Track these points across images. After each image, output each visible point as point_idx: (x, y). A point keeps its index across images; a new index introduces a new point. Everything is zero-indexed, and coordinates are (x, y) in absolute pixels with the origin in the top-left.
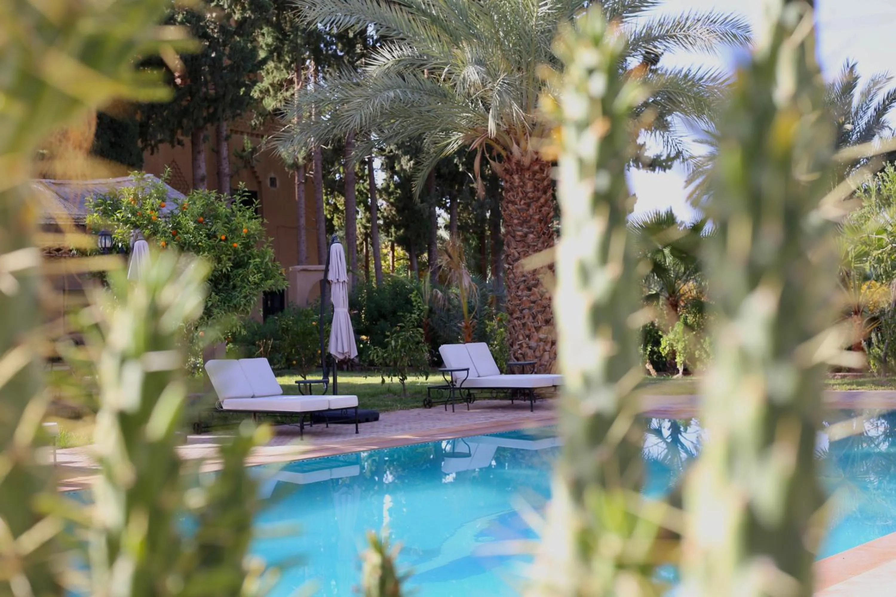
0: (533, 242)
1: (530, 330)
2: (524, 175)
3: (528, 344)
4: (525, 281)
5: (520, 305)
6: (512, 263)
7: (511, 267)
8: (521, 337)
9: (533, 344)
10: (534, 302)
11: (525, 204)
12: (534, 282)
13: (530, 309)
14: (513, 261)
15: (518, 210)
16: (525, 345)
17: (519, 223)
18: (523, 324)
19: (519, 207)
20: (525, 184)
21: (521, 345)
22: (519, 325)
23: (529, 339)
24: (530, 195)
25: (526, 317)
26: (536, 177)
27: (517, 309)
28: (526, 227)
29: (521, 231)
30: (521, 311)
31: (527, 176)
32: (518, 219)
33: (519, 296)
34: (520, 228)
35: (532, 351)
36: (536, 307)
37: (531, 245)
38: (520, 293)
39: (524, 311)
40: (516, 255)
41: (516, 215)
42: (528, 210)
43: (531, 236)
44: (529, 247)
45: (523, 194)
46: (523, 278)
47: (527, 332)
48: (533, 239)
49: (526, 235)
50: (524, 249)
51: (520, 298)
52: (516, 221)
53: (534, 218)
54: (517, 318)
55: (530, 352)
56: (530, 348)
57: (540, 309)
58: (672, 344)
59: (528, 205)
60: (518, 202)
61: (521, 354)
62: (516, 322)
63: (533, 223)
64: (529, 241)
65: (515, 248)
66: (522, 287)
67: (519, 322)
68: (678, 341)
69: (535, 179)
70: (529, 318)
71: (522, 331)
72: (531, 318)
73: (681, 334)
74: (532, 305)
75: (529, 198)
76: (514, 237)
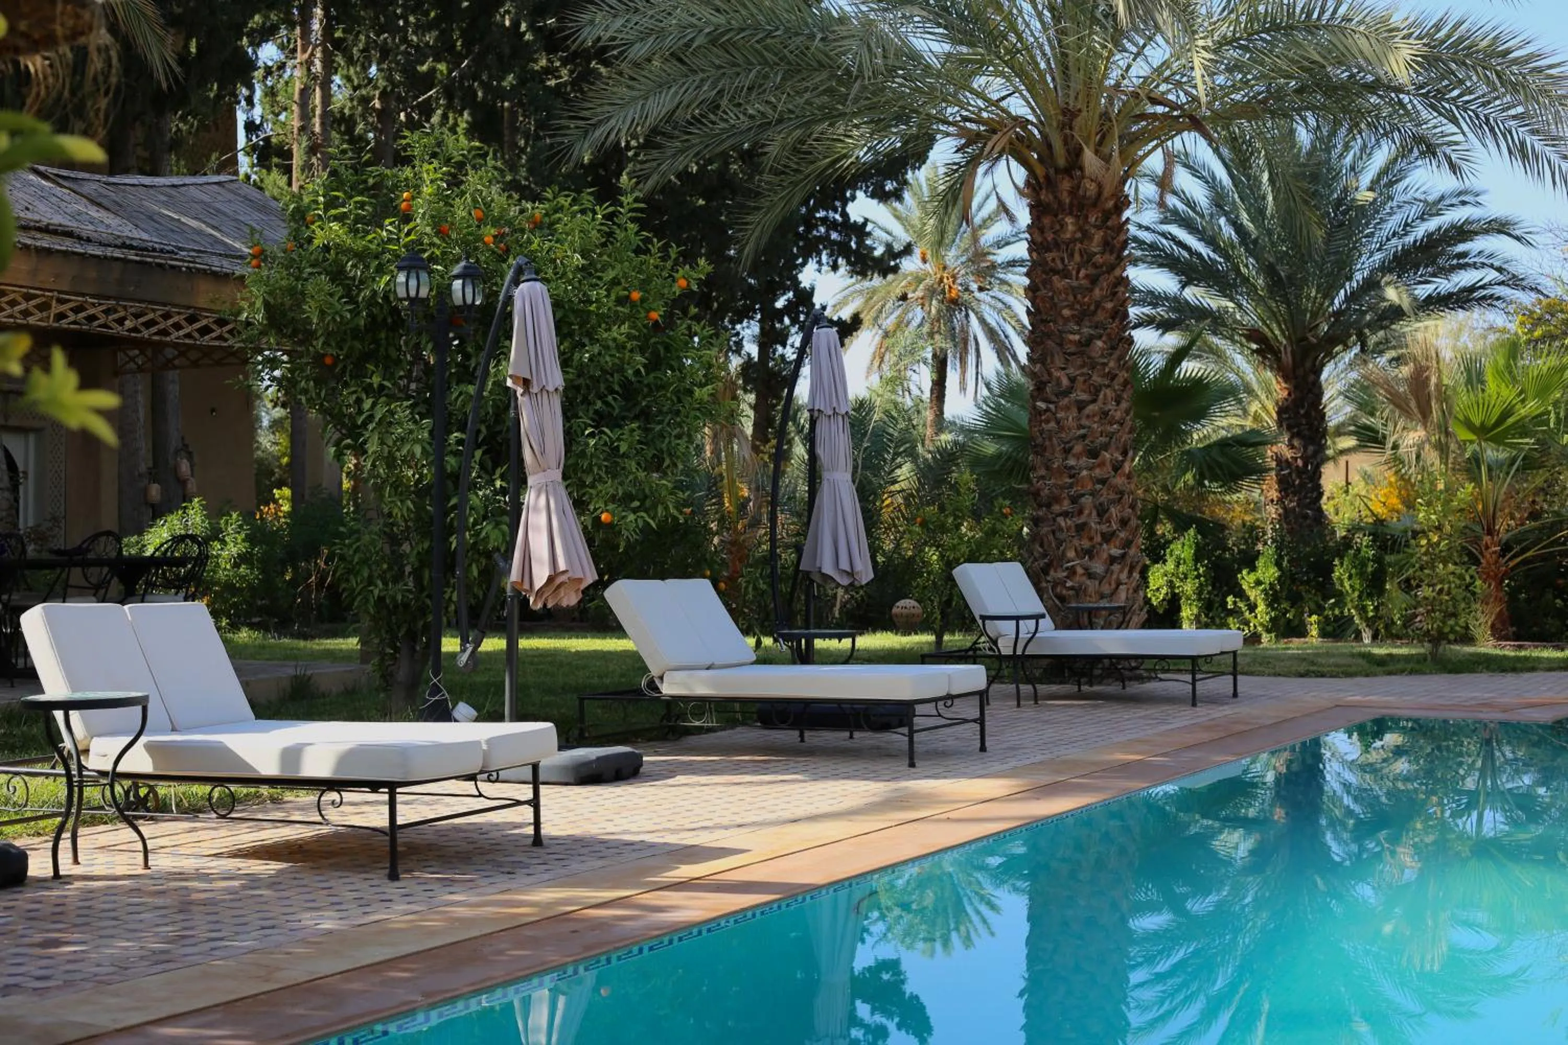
0: (1102, 356)
1: (1091, 539)
2: (1086, 217)
3: (1086, 569)
4: (1084, 437)
5: (1071, 486)
6: (1054, 399)
7: (1052, 406)
8: (1071, 554)
9: (1098, 567)
10: (1103, 482)
11: (1087, 276)
12: (1103, 439)
13: (1093, 494)
14: (1056, 395)
15: (1073, 288)
16: (1080, 571)
17: (1073, 316)
18: (1077, 526)
19: (1075, 283)
20: (1086, 236)
21: (1072, 572)
22: (1068, 529)
23: (1091, 558)
24: (1098, 259)
25: (1086, 512)
26: (1109, 223)
27: (1064, 495)
28: (1088, 324)
29: (1078, 332)
30: (1074, 500)
31: (1092, 220)
32: (1071, 307)
33: (1072, 467)
34: (1076, 328)
35: (1097, 583)
36: (1104, 492)
37: (1098, 363)
38: (1072, 462)
39: (1083, 500)
40: (1065, 382)
41: (1066, 300)
42: (1091, 290)
43: (1099, 343)
44: (1093, 368)
45: (1081, 256)
46: (1082, 431)
47: (1086, 544)
48: (1103, 349)
49: (1089, 341)
50: (1085, 370)
51: (1073, 472)
52: (1066, 312)
53: (1104, 308)
54: (1065, 514)
55: (1092, 585)
56: (1090, 575)
57: (1113, 496)
58: (1171, 582)
59: (1094, 280)
60: (1074, 273)
61: (1072, 588)
62: (1060, 520)
63: (1100, 316)
64: (1093, 354)
65: (1063, 369)
66: (1078, 448)
67: (1069, 522)
68: (1186, 578)
69: (1108, 228)
70: (1090, 514)
71: (1076, 542)
72: (1094, 513)
73: (1191, 564)
74: (1098, 487)
75: (1095, 266)
76: (1061, 345)
